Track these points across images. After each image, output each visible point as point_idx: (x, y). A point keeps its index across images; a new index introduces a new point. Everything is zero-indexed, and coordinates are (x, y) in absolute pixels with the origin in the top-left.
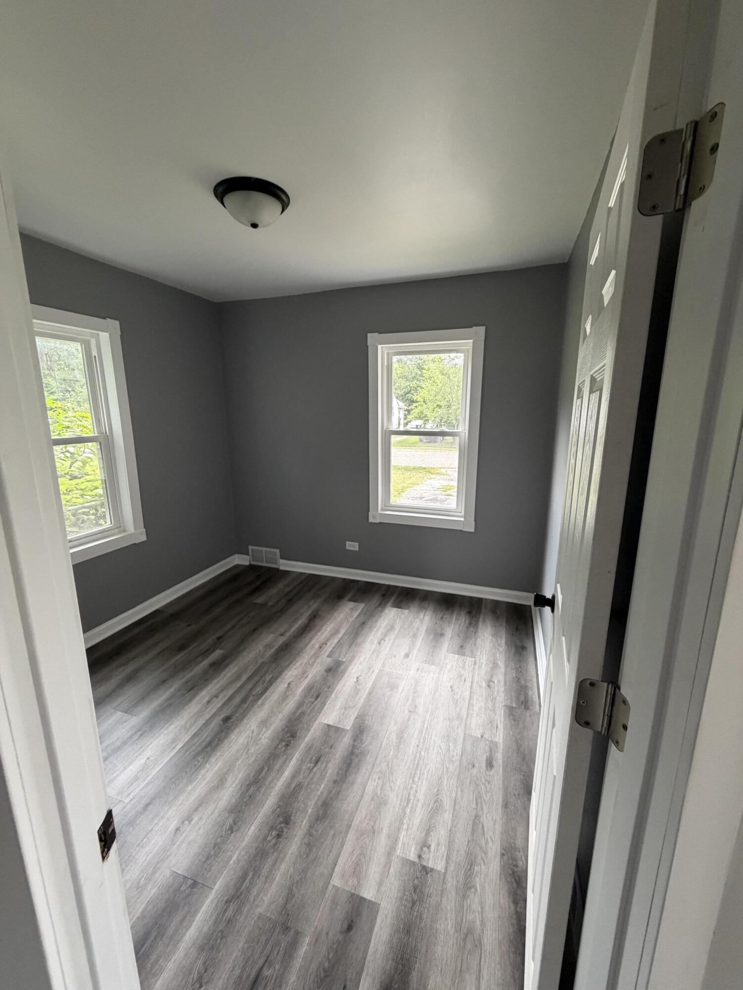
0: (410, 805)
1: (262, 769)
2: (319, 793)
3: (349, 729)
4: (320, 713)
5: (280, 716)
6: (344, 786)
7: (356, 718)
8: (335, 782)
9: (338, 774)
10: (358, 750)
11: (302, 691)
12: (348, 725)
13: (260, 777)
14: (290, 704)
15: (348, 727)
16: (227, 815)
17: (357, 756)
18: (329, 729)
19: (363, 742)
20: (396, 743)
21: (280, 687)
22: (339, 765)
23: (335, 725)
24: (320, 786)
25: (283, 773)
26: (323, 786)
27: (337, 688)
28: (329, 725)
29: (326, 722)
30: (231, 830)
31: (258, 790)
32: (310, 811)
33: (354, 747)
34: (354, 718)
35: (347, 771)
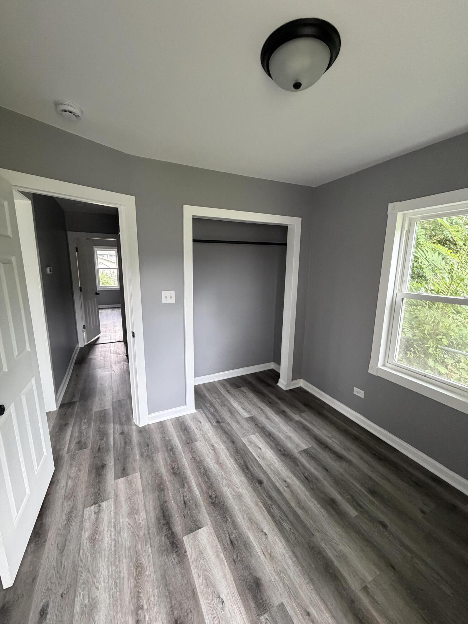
0: (113, 524)
1: (208, 478)
2: (170, 491)
3: (184, 538)
4: (215, 531)
5: (237, 508)
6: (159, 504)
7: (185, 552)
8: (165, 502)
9: (167, 506)
10: (166, 529)
11: (248, 537)
12: (187, 541)
13: (205, 476)
14: (242, 521)
15: (185, 538)
16: (201, 459)
17: (163, 524)
18: (197, 526)
19: (166, 537)
20: (140, 558)
21: (267, 525)
22: (171, 511)
23: (196, 532)
24: (172, 494)
25: (197, 485)
26: (171, 495)
27: (227, 567)
28: (200, 528)
29: (204, 528)
30: (194, 458)
31: (200, 472)
32: (168, 483)
33: (170, 528)
34: (187, 551)
35: (163, 512)
